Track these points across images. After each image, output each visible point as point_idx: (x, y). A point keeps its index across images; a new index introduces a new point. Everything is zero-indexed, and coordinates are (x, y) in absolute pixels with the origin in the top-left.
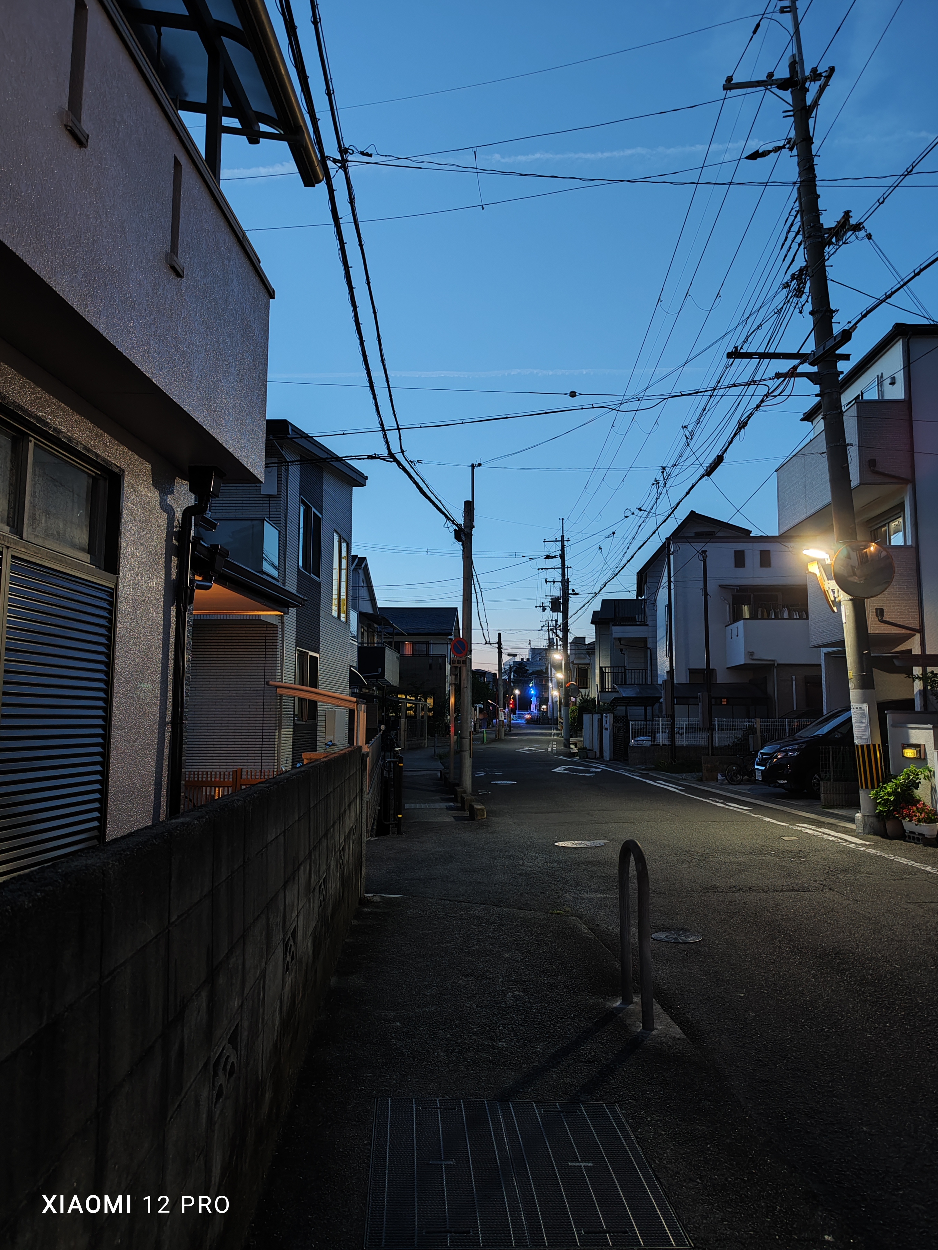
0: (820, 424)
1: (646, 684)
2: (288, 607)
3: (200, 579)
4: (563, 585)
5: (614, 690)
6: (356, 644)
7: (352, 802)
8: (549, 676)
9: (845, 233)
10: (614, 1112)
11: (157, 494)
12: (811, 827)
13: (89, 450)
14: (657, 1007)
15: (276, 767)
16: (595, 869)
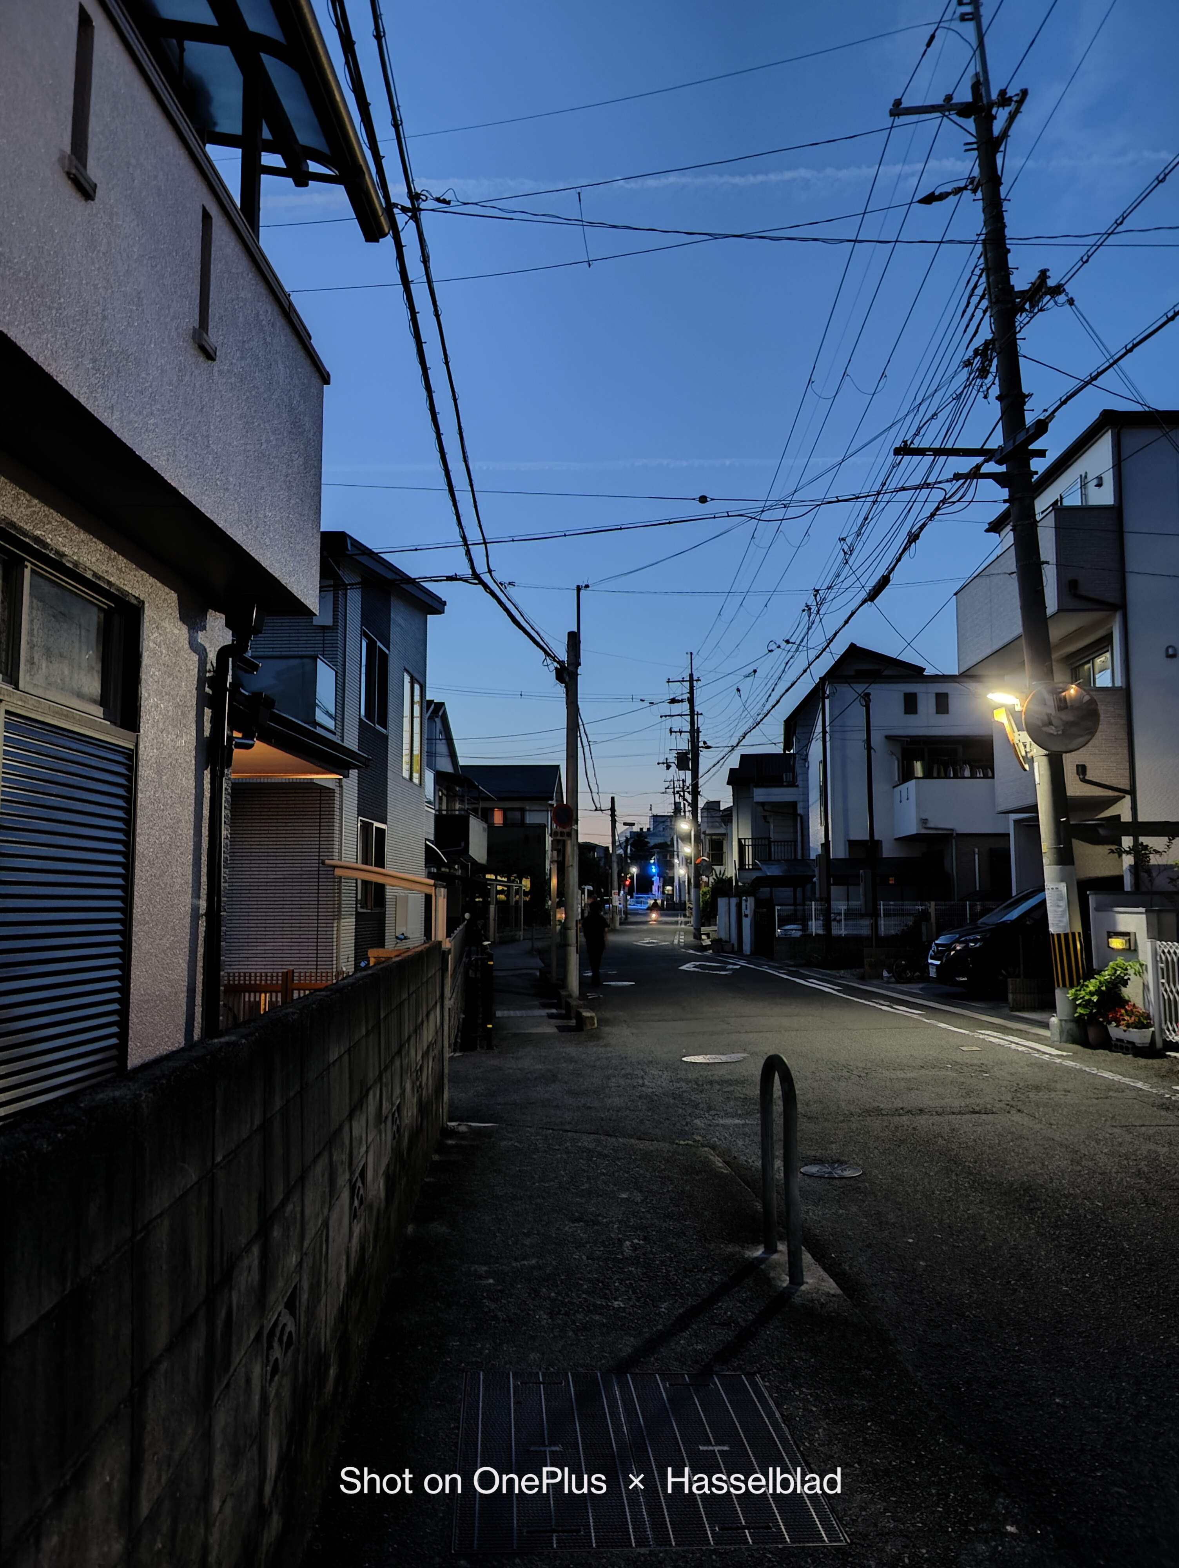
0: (1008, 537)
1: (796, 859)
2: (349, 769)
3: (240, 735)
4: (692, 736)
5: (755, 867)
6: (433, 811)
7: (431, 1010)
8: (675, 849)
9: (1041, 297)
10: (755, 1385)
11: (185, 629)
12: (995, 1034)
13: (100, 578)
14: (807, 1258)
15: (335, 966)
16: (732, 1088)
